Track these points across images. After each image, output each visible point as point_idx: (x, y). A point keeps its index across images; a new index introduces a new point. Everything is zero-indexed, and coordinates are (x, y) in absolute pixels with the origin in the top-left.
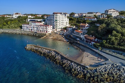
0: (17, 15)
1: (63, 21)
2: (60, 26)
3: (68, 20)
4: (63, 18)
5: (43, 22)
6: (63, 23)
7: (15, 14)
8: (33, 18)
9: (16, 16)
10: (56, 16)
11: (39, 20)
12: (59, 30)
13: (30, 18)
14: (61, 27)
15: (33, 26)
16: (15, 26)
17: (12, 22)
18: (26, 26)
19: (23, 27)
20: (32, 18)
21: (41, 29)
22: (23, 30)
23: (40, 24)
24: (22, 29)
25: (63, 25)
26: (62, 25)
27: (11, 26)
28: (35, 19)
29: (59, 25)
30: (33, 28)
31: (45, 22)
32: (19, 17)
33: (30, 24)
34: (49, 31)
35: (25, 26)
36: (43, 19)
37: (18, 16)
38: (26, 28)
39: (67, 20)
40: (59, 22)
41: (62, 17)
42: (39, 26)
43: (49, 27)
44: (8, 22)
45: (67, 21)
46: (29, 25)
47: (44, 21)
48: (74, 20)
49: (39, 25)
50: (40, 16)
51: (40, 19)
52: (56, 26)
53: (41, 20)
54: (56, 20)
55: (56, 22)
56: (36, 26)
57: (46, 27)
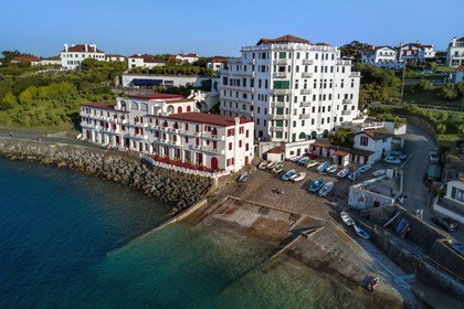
0: (80, 54)
1: (327, 91)
2: (308, 121)
3: (357, 81)
4: (324, 69)
5: (200, 96)
6: (326, 103)
7: (71, 50)
8: (152, 72)
9: (74, 59)
10: (283, 55)
11: (179, 82)
12: (297, 149)
13: (135, 71)
14: (314, 128)
15: (132, 122)
16: (53, 112)
17: (44, 90)
18: (98, 116)
19: (83, 123)
20: (144, 71)
21: (178, 143)
22: (85, 137)
23: (176, 106)
24: (81, 131)
25: (325, 115)
26: (315, 116)
27: (33, 111)
28: (163, 73)
29: (296, 118)
30: (132, 132)
31: (213, 92)
32: (85, 65)
33: (119, 106)
34: (232, 161)
35: (92, 115)
36: (201, 74)
37: (81, 59)
38: (98, 127)
39: (347, 83)
40: (300, 99)
41: (318, 63)
42: (171, 124)
43: (231, 133)
44: (22, 90)
45: (347, 90)
46: (112, 114)
47: (206, 87)
48: (390, 84)
49: (171, 118)
50: (191, 60)
51: (188, 74)
52: (280, 123)
53: (193, 80)
54: (278, 85)
55: (281, 98)
56: (154, 120)
57: (215, 132)
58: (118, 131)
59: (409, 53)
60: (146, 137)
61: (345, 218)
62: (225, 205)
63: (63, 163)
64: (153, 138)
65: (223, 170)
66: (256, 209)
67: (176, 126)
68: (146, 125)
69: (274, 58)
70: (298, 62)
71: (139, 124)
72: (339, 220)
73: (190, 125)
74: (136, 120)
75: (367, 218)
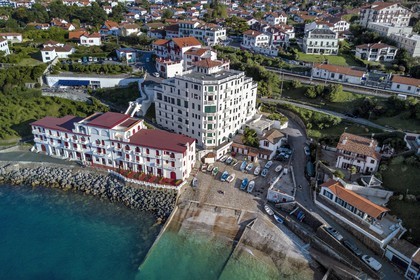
1: (238, 105)
2: (227, 129)
4: (237, 91)
5: (138, 107)
6: (237, 113)
10: (211, 89)
14: (230, 131)
15: (94, 143)
18: (55, 135)
19: (37, 140)
24: (34, 145)
25: (237, 121)
26: (231, 124)
29: (220, 129)
30: (94, 151)
34: (185, 172)
35: (47, 135)
38: (55, 144)
39: (250, 94)
40: (223, 116)
41: (233, 88)
42: (133, 148)
43: (184, 154)
45: (249, 99)
46: (70, 136)
49: (132, 143)
52: (210, 135)
54: (208, 109)
55: (210, 118)
56: (116, 144)
57: (173, 156)
58: (79, 149)
59: (278, 38)
60: (110, 155)
61: (268, 210)
62: (191, 209)
63: (37, 182)
64: (116, 156)
65: (182, 182)
66: (212, 209)
67: (138, 150)
68: (109, 147)
69: (205, 90)
70: (221, 92)
71: (101, 145)
72: (264, 211)
73: (151, 151)
74: (98, 142)
75: (280, 209)
